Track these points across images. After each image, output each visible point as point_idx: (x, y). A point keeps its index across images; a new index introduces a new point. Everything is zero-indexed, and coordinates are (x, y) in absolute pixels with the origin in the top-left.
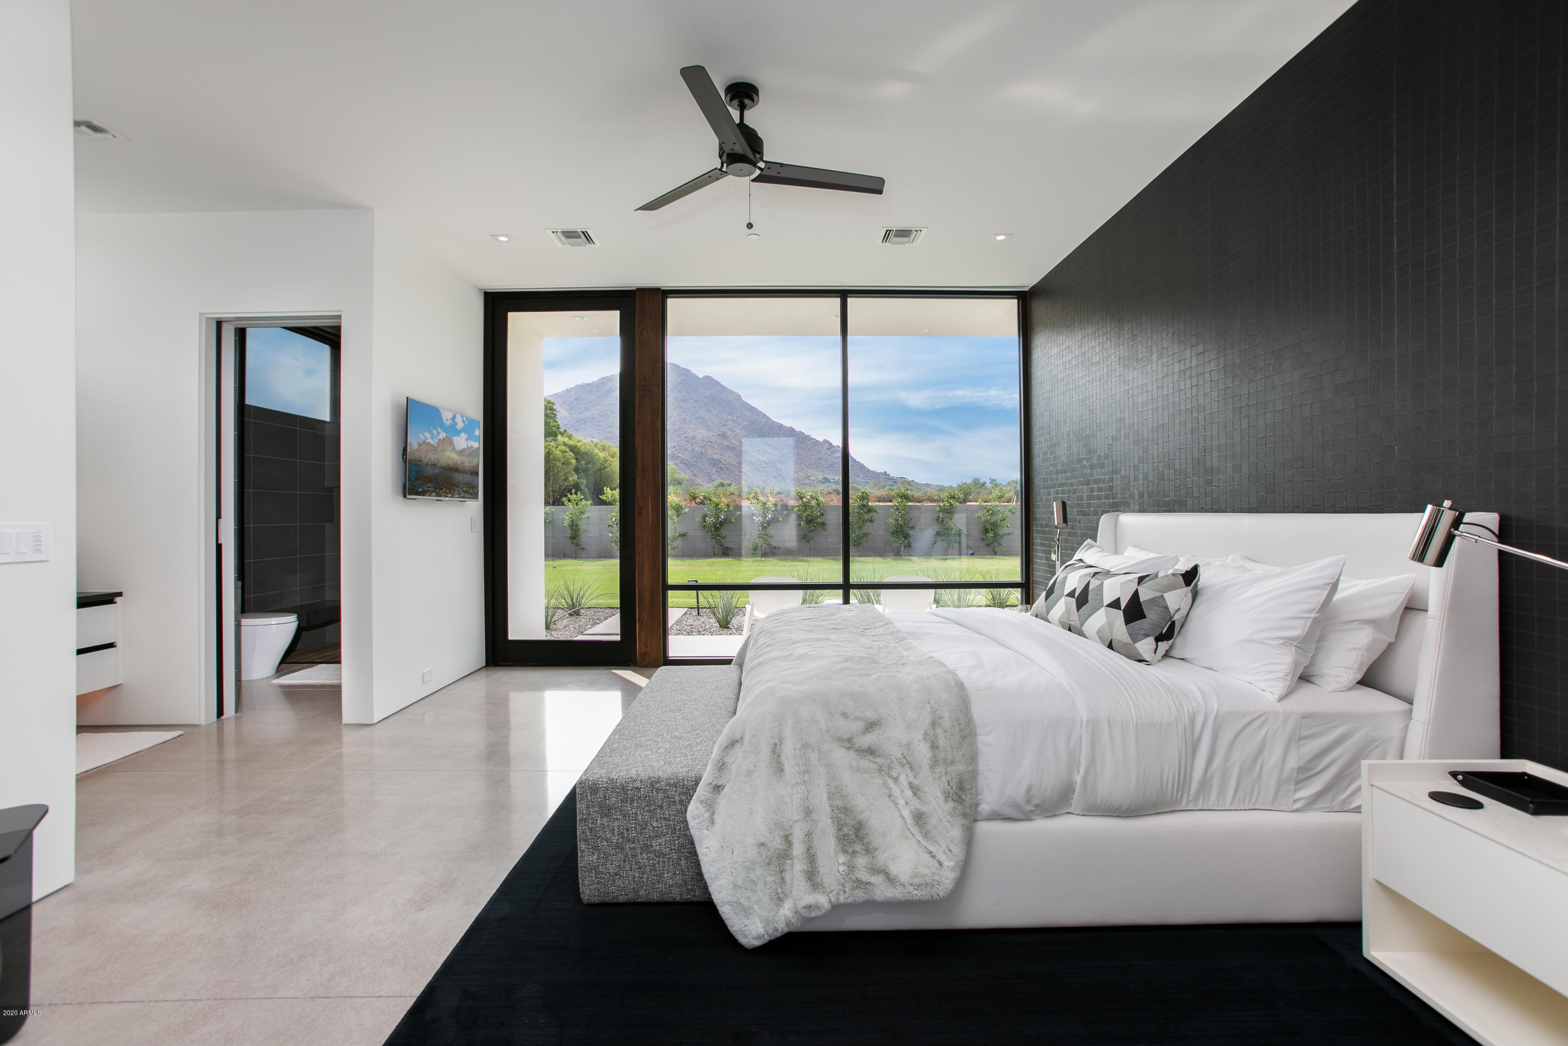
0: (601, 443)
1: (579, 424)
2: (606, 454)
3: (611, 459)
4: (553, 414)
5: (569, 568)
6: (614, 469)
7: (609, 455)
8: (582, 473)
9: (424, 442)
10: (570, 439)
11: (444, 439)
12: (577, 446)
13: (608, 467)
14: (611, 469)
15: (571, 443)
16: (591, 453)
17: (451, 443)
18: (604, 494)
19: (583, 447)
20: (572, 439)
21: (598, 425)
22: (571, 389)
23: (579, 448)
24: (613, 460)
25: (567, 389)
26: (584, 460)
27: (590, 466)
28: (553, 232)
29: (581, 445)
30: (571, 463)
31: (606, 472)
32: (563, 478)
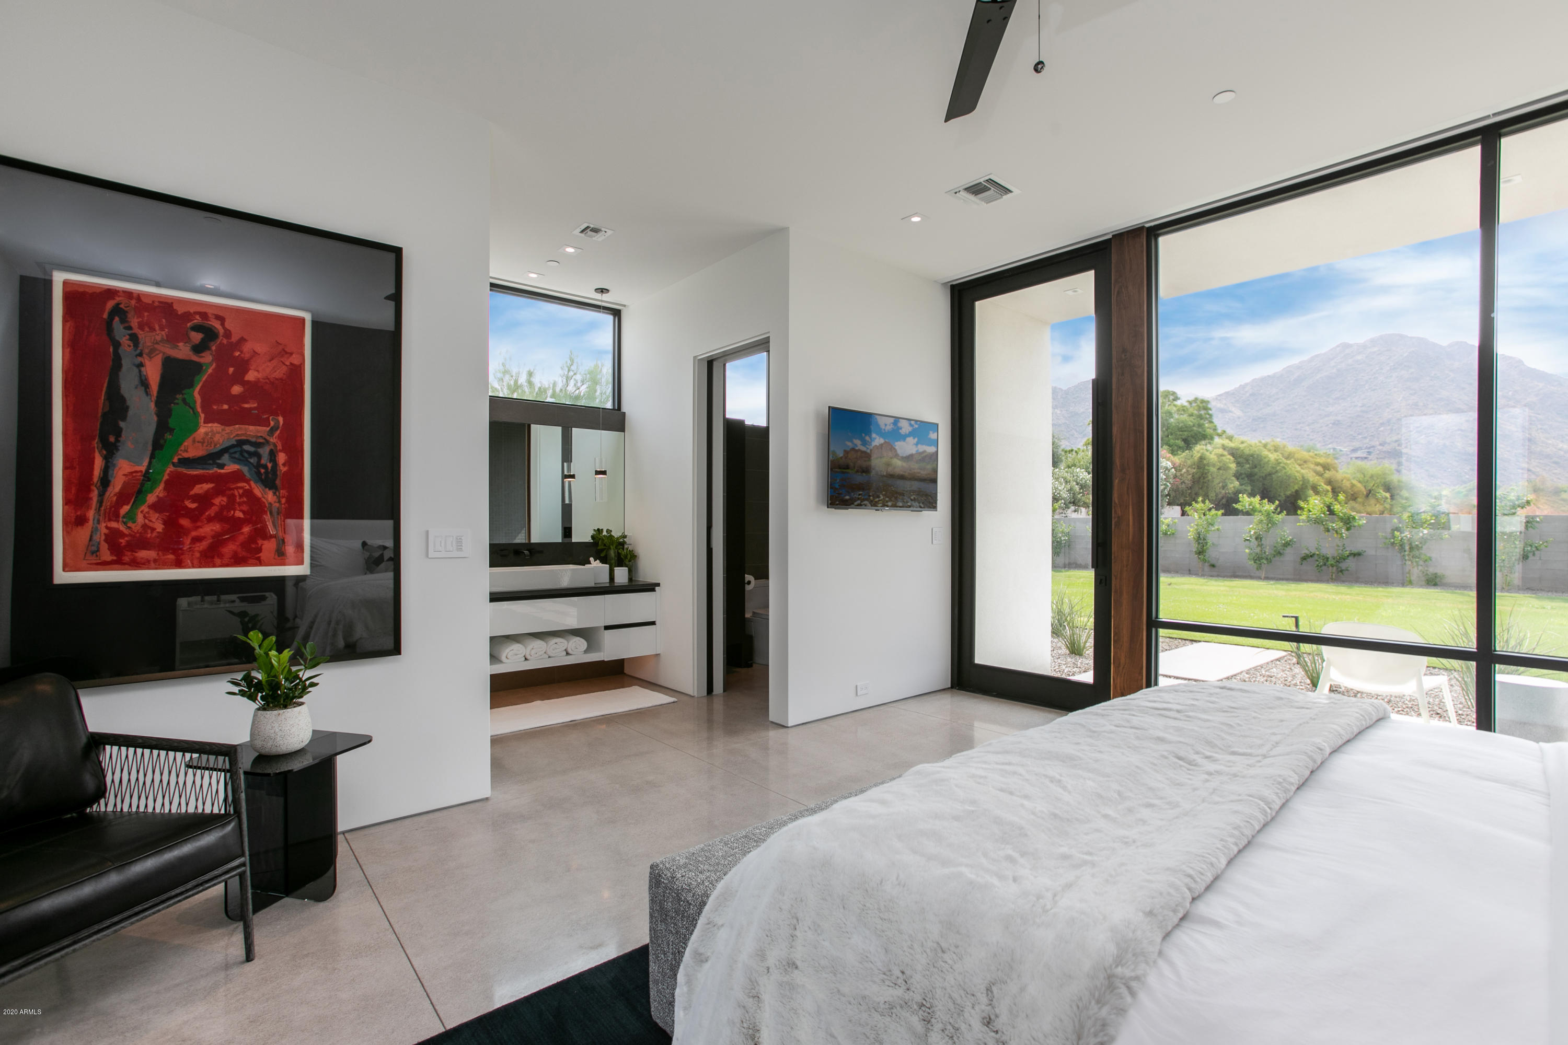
0: (1272, 443)
1: (1256, 423)
2: (1278, 456)
3: (1285, 461)
4: (1209, 414)
5: (1186, 587)
6: (1290, 472)
7: (1283, 456)
8: (1246, 479)
9: (853, 449)
10: (1231, 441)
11: (881, 445)
12: (1240, 448)
13: (1281, 470)
14: (1285, 473)
15: (1232, 445)
16: (1258, 455)
17: (892, 449)
18: (1240, 502)
19: (1248, 449)
20: (1233, 441)
21: (1281, 423)
22: (1247, 384)
23: (1242, 450)
24: (1288, 462)
25: (1241, 385)
26: (1249, 464)
27: (1256, 470)
28: (956, 193)
29: (1245, 447)
30: (1229, 468)
31: (1278, 477)
32: (1221, 485)
